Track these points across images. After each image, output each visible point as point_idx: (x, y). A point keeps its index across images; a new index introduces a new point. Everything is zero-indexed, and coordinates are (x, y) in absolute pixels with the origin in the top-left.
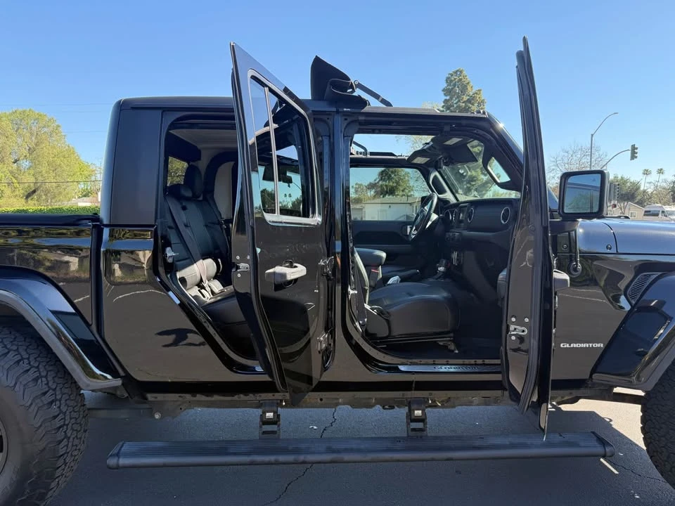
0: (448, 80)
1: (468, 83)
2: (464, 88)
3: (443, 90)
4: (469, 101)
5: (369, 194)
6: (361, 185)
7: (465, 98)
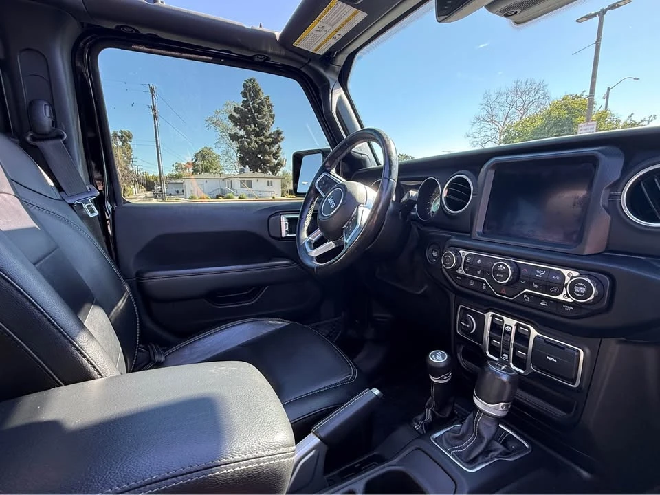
0: (245, 86)
1: (260, 90)
2: (257, 93)
3: (241, 93)
4: (261, 103)
5: (187, 171)
6: (180, 164)
7: (259, 101)
